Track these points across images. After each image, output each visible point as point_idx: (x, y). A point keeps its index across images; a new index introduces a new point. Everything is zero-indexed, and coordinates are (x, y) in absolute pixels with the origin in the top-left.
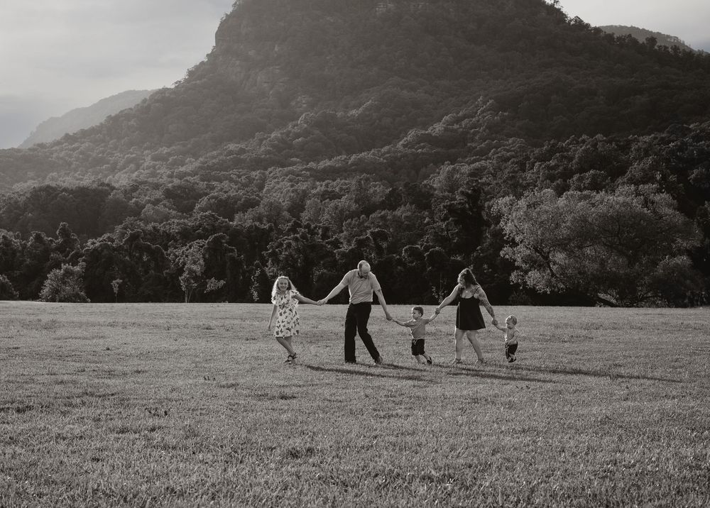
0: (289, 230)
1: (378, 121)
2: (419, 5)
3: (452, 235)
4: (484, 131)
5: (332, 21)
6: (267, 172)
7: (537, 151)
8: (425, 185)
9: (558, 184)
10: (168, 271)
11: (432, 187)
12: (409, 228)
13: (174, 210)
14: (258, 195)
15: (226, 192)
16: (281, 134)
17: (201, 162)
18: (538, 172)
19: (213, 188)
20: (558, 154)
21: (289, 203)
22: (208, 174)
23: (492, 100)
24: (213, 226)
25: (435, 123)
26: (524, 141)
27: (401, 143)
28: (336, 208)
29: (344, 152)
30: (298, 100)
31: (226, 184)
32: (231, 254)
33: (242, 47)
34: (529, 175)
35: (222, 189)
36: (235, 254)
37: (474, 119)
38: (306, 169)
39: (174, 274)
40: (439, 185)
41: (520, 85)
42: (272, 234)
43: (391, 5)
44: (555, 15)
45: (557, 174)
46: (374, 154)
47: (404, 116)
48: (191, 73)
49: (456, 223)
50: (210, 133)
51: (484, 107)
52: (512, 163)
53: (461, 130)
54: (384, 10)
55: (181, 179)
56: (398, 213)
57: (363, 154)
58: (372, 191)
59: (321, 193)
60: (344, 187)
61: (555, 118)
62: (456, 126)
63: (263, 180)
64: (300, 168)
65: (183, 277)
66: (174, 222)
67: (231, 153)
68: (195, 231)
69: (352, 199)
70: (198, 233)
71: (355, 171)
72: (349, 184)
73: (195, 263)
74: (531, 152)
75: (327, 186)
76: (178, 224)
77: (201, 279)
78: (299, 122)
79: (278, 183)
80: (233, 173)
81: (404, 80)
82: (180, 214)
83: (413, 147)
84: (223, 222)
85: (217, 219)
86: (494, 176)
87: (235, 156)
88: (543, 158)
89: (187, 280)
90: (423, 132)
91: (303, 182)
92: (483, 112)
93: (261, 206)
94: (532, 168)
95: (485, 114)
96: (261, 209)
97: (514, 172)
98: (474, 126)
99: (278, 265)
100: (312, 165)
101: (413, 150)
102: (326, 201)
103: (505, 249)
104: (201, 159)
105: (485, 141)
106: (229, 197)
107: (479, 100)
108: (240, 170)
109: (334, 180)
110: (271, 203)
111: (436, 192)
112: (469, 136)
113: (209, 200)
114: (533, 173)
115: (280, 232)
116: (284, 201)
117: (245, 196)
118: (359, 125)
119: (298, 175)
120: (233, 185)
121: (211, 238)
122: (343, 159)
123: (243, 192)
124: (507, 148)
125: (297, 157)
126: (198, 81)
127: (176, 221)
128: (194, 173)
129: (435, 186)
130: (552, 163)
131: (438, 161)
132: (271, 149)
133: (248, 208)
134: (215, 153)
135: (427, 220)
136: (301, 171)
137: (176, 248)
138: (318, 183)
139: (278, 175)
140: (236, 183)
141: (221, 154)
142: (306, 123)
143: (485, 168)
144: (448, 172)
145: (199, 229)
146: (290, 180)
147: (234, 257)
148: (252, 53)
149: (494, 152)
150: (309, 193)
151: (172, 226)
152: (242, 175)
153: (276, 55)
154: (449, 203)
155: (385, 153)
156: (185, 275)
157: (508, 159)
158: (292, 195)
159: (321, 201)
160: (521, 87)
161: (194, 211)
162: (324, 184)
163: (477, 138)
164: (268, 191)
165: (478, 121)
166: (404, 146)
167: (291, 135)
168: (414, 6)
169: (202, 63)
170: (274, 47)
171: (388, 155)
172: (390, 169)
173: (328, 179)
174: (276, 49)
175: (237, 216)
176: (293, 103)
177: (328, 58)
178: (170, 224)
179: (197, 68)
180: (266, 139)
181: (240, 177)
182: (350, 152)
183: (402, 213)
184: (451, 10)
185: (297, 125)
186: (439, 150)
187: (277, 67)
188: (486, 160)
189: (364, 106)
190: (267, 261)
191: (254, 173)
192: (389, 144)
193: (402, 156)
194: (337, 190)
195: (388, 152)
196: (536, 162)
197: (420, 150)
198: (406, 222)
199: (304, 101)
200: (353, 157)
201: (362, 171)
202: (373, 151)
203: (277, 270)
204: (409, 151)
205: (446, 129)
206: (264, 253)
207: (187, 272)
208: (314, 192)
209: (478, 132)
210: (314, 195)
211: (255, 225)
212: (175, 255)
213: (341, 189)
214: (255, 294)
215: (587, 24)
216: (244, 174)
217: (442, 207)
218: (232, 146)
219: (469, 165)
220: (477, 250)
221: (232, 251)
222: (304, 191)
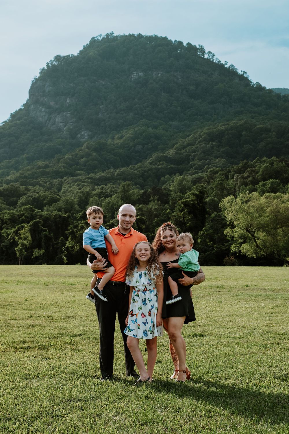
0: (81, 218)
1: (133, 147)
2: (159, 74)
3: (187, 220)
4: (201, 154)
5: (104, 83)
6: (63, 180)
7: (235, 167)
8: (165, 189)
9: (249, 188)
10: (4, 244)
11: (169, 190)
12: (156, 216)
13: (4, 204)
14: (58, 195)
15: (37, 193)
16: (71, 155)
17: (20, 174)
18: (237, 180)
19: (29, 190)
20: (249, 169)
21: (78, 199)
22: (24, 180)
23: (205, 135)
24: (32, 215)
25: (170, 149)
26: (226, 160)
27: (148, 161)
28: (109, 203)
29: (112, 167)
30: (82, 134)
31: (37, 188)
32: (45, 233)
33: (46, 99)
34: (231, 182)
35: (35, 191)
36: (47, 233)
37: (194, 147)
38: (88, 178)
39: (8, 246)
40: (173, 188)
41: (224, 125)
42: (69, 220)
43: (141, 74)
44: (244, 81)
45: (249, 181)
46: (131, 169)
47: (149, 144)
48: (13, 116)
49: (189, 213)
50: (25, 155)
51: (201, 139)
52: (220, 175)
53: (186, 153)
54: (137, 77)
55: (7, 184)
56: (149, 206)
57: (124, 168)
58: (131, 192)
59: (99, 193)
60: (113, 189)
61: (245, 146)
62: (183, 151)
63: (61, 184)
64: (84, 177)
65: (18, 248)
66: (6, 212)
67: (39, 167)
68: (20, 218)
69: (118, 197)
70: (22, 219)
71: (119, 179)
72: (116, 187)
73: (25, 239)
74: (232, 167)
75: (102, 189)
76: (9, 213)
77: (29, 249)
78: (83, 148)
79: (70, 187)
80: (41, 180)
81: (149, 122)
82: (8, 207)
83: (155, 164)
84: (38, 212)
85: (34, 211)
86: (209, 183)
87: (42, 169)
88: (239, 171)
89: (20, 251)
90: (162, 154)
91: (86, 186)
92: (199, 142)
93: (61, 202)
94: (233, 178)
95: (201, 143)
96: (61, 204)
97: (222, 180)
98: (194, 151)
99: (75, 239)
100: (92, 175)
101: (156, 166)
102: (102, 198)
103: (227, 229)
104: (20, 171)
105: (201, 161)
106: (40, 196)
107: (197, 134)
108: (46, 179)
109: (106, 185)
110: (67, 200)
111: (172, 193)
112: (191, 157)
113: (27, 197)
114: (233, 181)
115: (75, 218)
116: (75, 199)
117: (50, 195)
118: (121, 150)
119: (83, 182)
120: (41, 188)
121: (31, 223)
122: (111, 171)
123: (49, 193)
124: (215, 165)
125: (82, 170)
126: (18, 121)
127: (8, 211)
128: (16, 180)
129: (171, 189)
130: (245, 175)
131: (172, 172)
132: (65, 165)
133: (52, 203)
134: (29, 167)
135: (168, 211)
136: (85, 179)
137: (7, 229)
138: (96, 187)
139: (70, 182)
140: (44, 187)
141: (33, 168)
142: (88, 148)
143: (203, 177)
144: (179, 180)
145: (22, 217)
146: (78, 185)
147: (47, 235)
148: (52, 103)
149: (207, 167)
150: (91, 194)
151: (5, 215)
152: (47, 182)
153: (67, 105)
154: (185, 200)
155: (138, 168)
156: (19, 247)
157: (217, 172)
158: (80, 194)
159: (99, 199)
160: (223, 126)
161: (17, 205)
162: (100, 187)
163: (196, 158)
164: (64, 192)
165: (197, 148)
166: (150, 163)
167: (78, 156)
168: (156, 74)
169: (20, 110)
170: (67, 99)
171: (140, 169)
172: (141, 178)
173: (102, 185)
174: (68, 101)
175: (45, 208)
176: (79, 136)
177: (101, 107)
178: (3, 214)
179: (17, 112)
180: (62, 158)
181: (45, 183)
182: (116, 168)
183: (153, 206)
184: (179, 77)
185: (82, 150)
186: (172, 166)
187: (69, 113)
188: (202, 172)
189: (124, 138)
190: (68, 237)
191: (55, 180)
192: (141, 162)
193: (149, 170)
194: (109, 191)
195: (140, 167)
196: (235, 174)
197: (160, 166)
198: (155, 212)
199: (86, 135)
200: (118, 170)
201: (125, 180)
202: (130, 167)
203: (75, 243)
204: (154, 167)
205: (176, 153)
206: (66, 232)
207: (20, 245)
208: (94, 192)
209: (197, 155)
210: (94, 195)
211: (59, 214)
212: (7, 233)
213: (111, 191)
214: (65, 259)
215: (264, 87)
216: (49, 181)
217: (180, 203)
218: (40, 163)
219: (191, 176)
220: (203, 230)
221: (45, 231)
222: (87, 192)
